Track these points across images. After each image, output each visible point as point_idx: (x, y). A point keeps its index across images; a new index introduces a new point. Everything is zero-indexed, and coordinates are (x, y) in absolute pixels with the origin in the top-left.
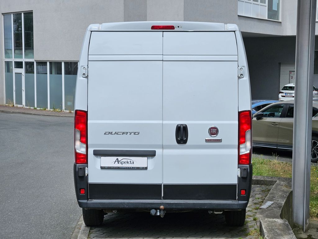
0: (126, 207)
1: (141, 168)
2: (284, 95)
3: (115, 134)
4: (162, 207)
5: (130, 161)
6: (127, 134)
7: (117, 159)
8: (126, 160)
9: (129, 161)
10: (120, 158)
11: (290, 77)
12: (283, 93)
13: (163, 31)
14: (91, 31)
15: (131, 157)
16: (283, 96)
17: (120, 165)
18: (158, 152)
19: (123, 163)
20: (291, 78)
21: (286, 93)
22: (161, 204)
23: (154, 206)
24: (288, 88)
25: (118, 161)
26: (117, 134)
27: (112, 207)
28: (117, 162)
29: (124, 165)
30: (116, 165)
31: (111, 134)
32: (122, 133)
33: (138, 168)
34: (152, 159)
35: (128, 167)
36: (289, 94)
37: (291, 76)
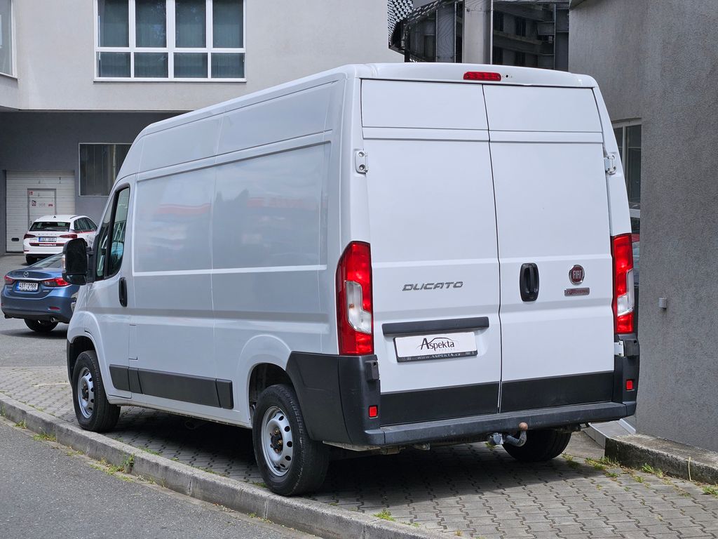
0: (452, 434)
1: (468, 354)
2: (37, 242)
3: (421, 289)
4: (524, 425)
5: (448, 342)
6: (441, 288)
7: (425, 339)
8: (439, 341)
9: (445, 341)
10: (429, 338)
11: (29, 201)
12: (33, 236)
13: (483, 84)
14: (362, 79)
15: (447, 334)
16: (32, 244)
17: (431, 352)
18: (493, 319)
19: (436, 346)
20: (31, 203)
21: (40, 238)
22: (523, 420)
23: (499, 427)
24: (39, 226)
25: (427, 344)
26: (426, 288)
27: (430, 436)
28: (425, 346)
29: (440, 351)
30: (426, 352)
31: (415, 289)
32: (433, 286)
33: (463, 355)
34: (482, 333)
35: (447, 354)
36: (47, 239)
37: (31, 199)
